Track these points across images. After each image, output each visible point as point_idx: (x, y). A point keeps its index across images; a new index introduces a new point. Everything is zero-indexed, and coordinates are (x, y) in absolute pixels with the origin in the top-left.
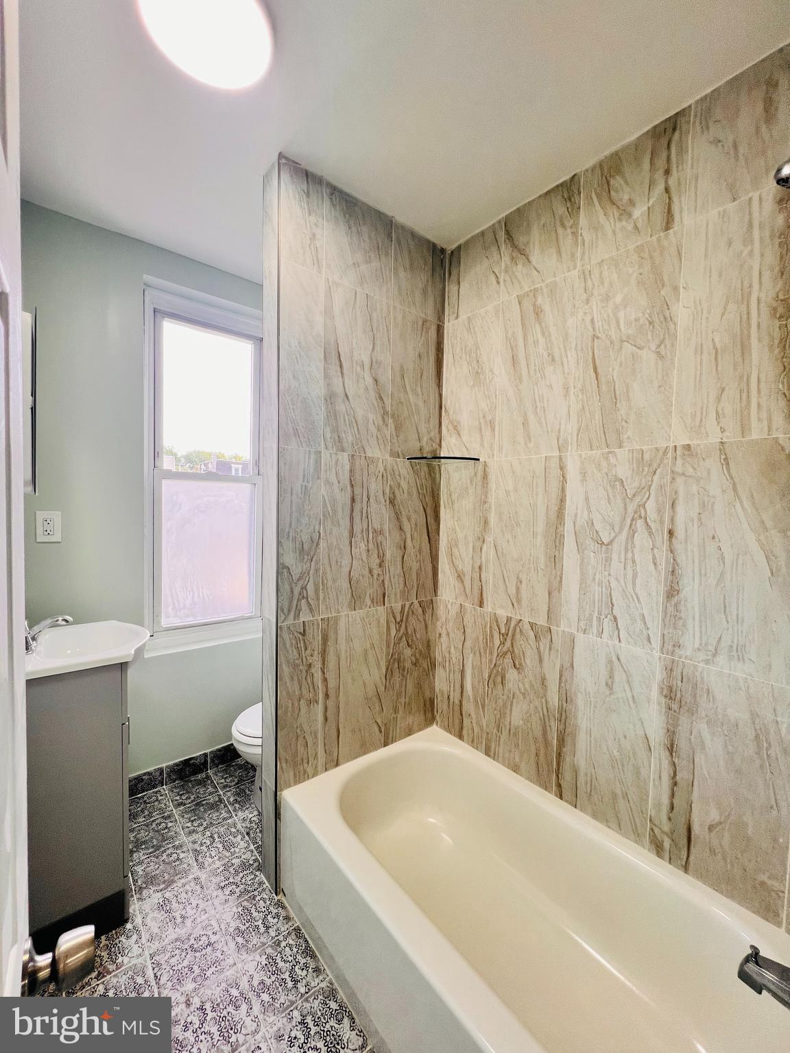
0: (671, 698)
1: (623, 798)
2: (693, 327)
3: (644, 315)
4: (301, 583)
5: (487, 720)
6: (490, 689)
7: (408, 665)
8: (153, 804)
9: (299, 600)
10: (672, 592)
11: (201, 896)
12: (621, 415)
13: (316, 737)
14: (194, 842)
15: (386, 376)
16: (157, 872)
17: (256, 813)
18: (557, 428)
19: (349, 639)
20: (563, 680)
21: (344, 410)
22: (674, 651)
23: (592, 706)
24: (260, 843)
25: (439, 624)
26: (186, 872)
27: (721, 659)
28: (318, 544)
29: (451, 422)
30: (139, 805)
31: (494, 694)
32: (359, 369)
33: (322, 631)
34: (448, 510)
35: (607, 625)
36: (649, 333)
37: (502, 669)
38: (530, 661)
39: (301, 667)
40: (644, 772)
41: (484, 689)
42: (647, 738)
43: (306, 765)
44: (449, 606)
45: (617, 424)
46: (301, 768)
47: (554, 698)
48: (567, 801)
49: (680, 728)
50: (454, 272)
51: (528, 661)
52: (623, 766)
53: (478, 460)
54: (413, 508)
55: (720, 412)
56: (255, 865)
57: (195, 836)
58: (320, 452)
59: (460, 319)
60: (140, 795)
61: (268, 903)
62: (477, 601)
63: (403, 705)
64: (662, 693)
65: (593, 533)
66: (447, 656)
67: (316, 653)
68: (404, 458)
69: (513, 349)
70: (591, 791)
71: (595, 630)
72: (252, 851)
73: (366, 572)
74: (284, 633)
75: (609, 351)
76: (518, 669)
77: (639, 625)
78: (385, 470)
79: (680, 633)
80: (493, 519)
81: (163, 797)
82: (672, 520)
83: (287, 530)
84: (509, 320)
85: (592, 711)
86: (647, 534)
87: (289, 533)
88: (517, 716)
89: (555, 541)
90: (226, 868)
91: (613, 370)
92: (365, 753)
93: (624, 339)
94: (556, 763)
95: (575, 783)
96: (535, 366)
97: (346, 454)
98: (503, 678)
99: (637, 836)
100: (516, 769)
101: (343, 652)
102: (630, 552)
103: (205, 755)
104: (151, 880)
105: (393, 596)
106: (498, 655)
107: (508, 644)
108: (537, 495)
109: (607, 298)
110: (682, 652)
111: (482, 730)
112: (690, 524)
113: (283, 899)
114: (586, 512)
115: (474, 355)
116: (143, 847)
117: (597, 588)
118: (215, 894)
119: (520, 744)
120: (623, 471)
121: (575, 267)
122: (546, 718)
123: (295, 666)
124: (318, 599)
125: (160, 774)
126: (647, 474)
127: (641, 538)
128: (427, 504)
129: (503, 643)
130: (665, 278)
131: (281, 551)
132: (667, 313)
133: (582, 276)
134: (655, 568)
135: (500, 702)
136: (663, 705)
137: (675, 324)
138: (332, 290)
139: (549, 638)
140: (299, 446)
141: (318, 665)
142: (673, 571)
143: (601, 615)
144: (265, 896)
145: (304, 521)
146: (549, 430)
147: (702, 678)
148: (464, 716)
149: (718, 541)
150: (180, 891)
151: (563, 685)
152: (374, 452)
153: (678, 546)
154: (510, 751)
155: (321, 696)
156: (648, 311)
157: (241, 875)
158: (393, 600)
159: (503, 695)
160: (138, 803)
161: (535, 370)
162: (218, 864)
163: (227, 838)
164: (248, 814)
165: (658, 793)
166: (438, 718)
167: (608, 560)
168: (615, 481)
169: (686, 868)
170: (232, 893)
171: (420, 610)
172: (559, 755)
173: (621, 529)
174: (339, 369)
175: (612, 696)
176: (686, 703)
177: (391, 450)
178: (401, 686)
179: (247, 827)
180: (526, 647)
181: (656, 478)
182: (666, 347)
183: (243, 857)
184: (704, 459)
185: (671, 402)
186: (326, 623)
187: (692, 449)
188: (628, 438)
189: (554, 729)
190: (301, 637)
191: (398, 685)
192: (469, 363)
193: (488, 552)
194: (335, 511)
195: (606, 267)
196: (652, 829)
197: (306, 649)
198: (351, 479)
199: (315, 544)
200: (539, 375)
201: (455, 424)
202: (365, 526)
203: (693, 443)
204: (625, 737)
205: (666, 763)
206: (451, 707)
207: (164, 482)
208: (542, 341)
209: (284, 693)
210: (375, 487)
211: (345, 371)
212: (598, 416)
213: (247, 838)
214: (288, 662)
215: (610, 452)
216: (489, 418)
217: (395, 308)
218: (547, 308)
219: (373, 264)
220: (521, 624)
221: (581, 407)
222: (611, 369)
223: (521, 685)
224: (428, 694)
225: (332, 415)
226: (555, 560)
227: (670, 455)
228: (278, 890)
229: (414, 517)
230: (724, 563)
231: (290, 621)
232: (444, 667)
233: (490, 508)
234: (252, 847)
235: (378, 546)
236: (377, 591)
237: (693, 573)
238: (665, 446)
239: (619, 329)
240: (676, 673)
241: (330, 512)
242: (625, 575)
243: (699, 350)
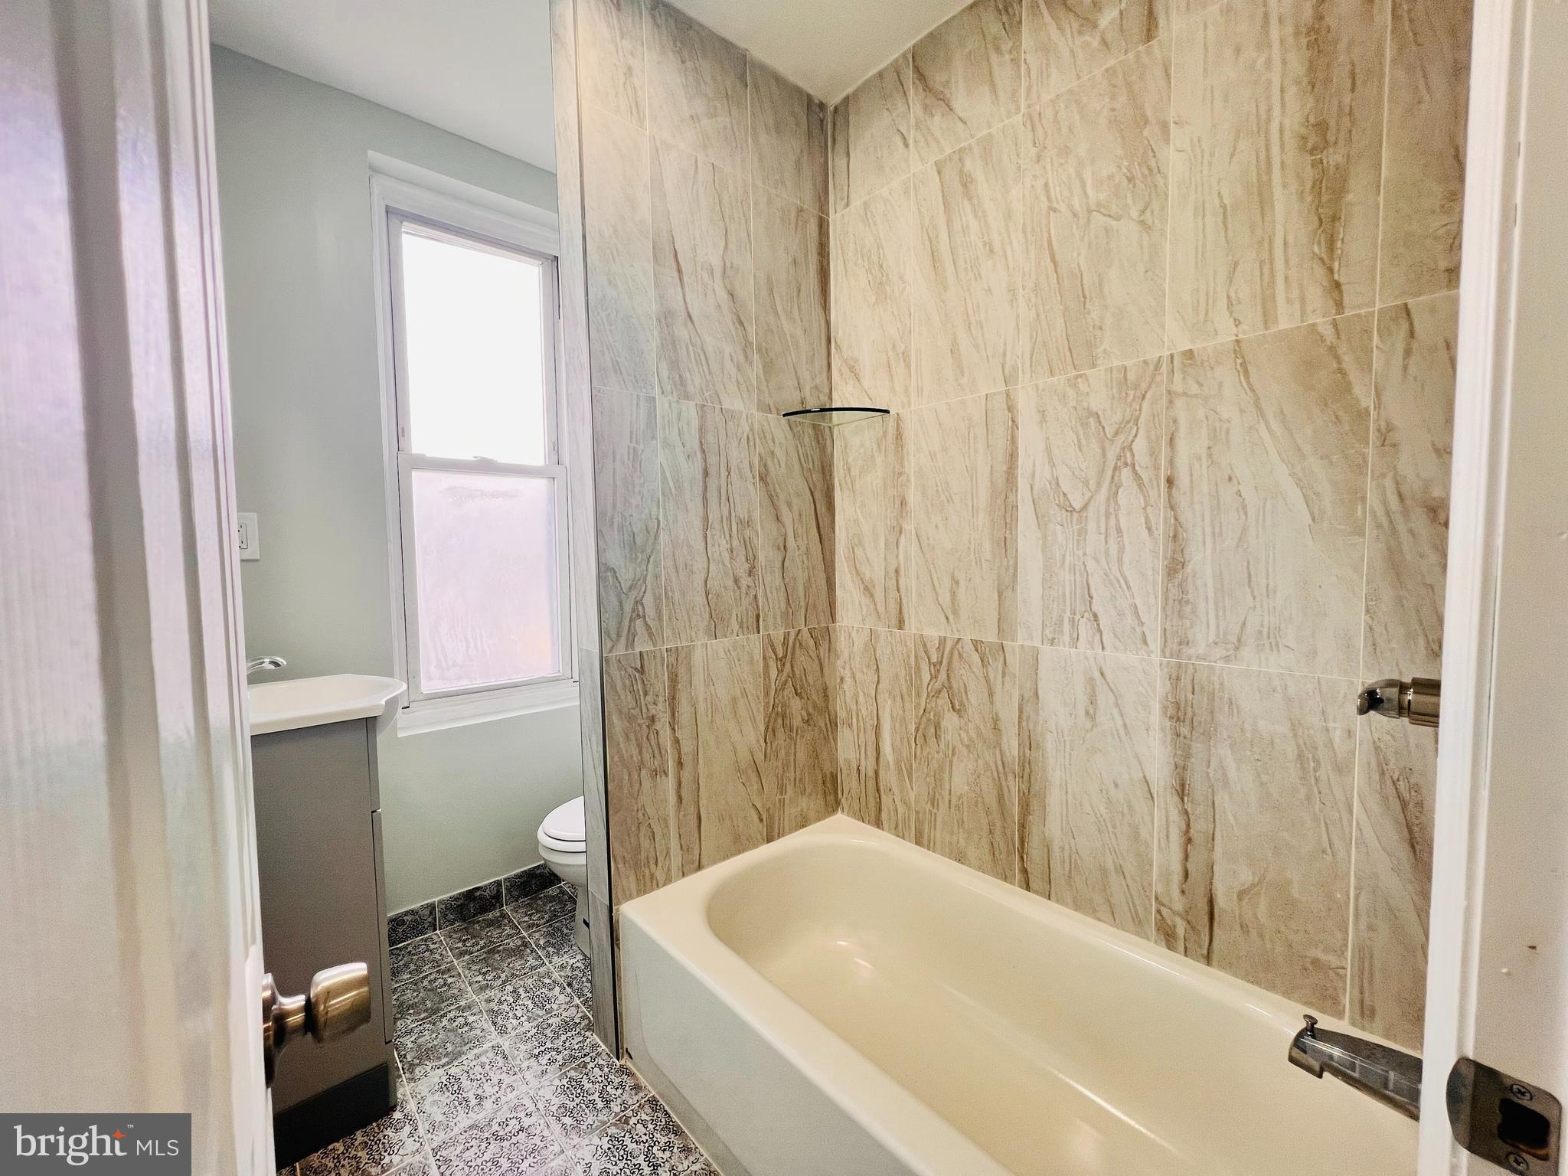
0: (1178, 719)
1: (1117, 872)
2: (1190, 179)
3: (1121, 169)
4: (634, 593)
5: (916, 792)
6: (919, 746)
7: (797, 722)
8: (421, 955)
9: (631, 620)
10: (1175, 566)
11: (504, 1069)
12: (1092, 319)
13: (667, 826)
14: (489, 1001)
15: (747, 291)
16: (435, 1043)
17: (579, 957)
18: (1002, 350)
19: (709, 681)
20: (1024, 717)
21: (687, 337)
22: (1179, 651)
23: (1068, 747)
24: (589, 995)
25: (839, 663)
26: (478, 1041)
27: (1247, 652)
28: (656, 538)
29: (845, 361)
30: (400, 958)
31: (925, 753)
32: (706, 276)
33: (668, 666)
34: (846, 492)
35: (1085, 628)
36: (1129, 195)
37: (935, 715)
38: (975, 698)
39: (640, 721)
40: (1144, 833)
41: (910, 748)
42: (1146, 781)
43: (652, 866)
44: (854, 634)
45: (1088, 334)
46: (647, 872)
47: (1012, 747)
48: (1036, 892)
49: (1193, 760)
50: (840, 138)
51: (973, 700)
52: (1114, 827)
53: (887, 412)
54: (794, 487)
55: (1233, 295)
56: (583, 1025)
57: (489, 993)
58: (654, 398)
59: (852, 207)
60: (401, 945)
61: (606, 1070)
62: (894, 621)
63: (793, 781)
64: (1165, 714)
65: (1059, 497)
66: (854, 708)
67: (661, 699)
68: (778, 414)
69: (932, 242)
70: (1070, 872)
71: (1067, 638)
72: (578, 1006)
73: (730, 583)
74: (612, 667)
75: (1072, 228)
76: (958, 712)
77: (1130, 620)
78: (752, 429)
79: (1188, 625)
80: (913, 497)
81: (437, 946)
82: (1171, 462)
83: (609, 514)
84: (925, 200)
85: (1067, 756)
86: (1135, 487)
87: (612, 518)
88: (959, 781)
89: (1004, 516)
90: (540, 1030)
91: (1079, 254)
92: (739, 852)
93: (1094, 208)
94: (1019, 837)
95: (1046, 865)
96: (966, 263)
97: (692, 404)
98: (937, 727)
99: (1137, 925)
100: (960, 858)
101: (701, 699)
102: (1113, 517)
103: (498, 883)
104: (426, 1054)
105: (770, 620)
106: (928, 696)
107: (943, 676)
108: (976, 451)
109: (1065, 151)
110: (1192, 651)
111: (909, 808)
112: (1197, 465)
113: (629, 1064)
114: (1047, 468)
115: (875, 258)
116: (411, 1011)
117: (1067, 577)
118: (525, 1064)
119: (965, 819)
120: (1098, 401)
121: (1018, 109)
122: (1002, 776)
123: (631, 719)
124: (660, 619)
125: (431, 913)
126: (1133, 400)
127: (1129, 496)
128: (814, 484)
129: (933, 677)
130: (1149, 113)
131: (602, 545)
132: (1153, 163)
133: (1029, 122)
134: (1150, 535)
135: (935, 764)
136: (1168, 732)
137: (1165, 178)
138: (660, 153)
139: (1002, 659)
140: (622, 389)
141: (664, 719)
142: (1175, 536)
143: (1075, 614)
144: (601, 1062)
145: (635, 500)
146: (990, 355)
147: (1222, 684)
148: (882, 792)
149: (1236, 483)
150: (471, 1065)
151: (1024, 724)
152: (734, 402)
153: (1181, 498)
154: (952, 833)
155: (671, 764)
156: (1126, 163)
157: (563, 1038)
158: (771, 628)
159: (938, 752)
160: (399, 955)
161: (966, 269)
162: (527, 1026)
163: (538, 993)
164: (568, 960)
165: (1165, 857)
166: (843, 801)
167: (1082, 533)
168: (1088, 417)
169: (1208, 959)
170: (551, 1061)
171: (811, 642)
172: (1023, 826)
173: (1099, 485)
174: (676, 274)
175: (1095, 730)
176: (1201, 722)
177: (759, 400)
178: (787, 754)
179: (567, 976)
180: (969, 676)
181: (1146, 405)
182: (1152, 212)
183: (564, 1014)
184: (1212, 368)
185: (1163, 292)
186: (674, 656)
187: (1196, 354)
188: (1105, 351)
189: (1015, 790)
190: (637, 675)
191: (783, 752)
192: (868, 271)
193: (909, 546)
194: (679, 488)
195: (1063, 106)
196: (1159, 912)
197: (646, 694)
198: (701, 442)
199: (652, 537)
200: (971, 275)
201: (852, 364)
202: (726, 513)
203: (1195, 347)
204: (1116, 785)
205: (1175, 815)
206: (862, 782)
207: (414, 474)
208: (974, 224)
209: (616, 758)
210: (737, 454)
211: (685, 279)
212: (1060, 323)
213: (568, 990)
214: (621, 712)
215: (1081, 376)
216: (901, 348)
217: (755, 186)
218: (979, 176)
219: (719, 119)
220: (959, 646)
221: (1035, 316)
222: (1075, 255)
223: (964, 735)
224: (827, 767)
225: (670, 343)
226: (1005, 544)
227: (1164, 369)
228: (621, 1051)
229: (795, 501)
230: (1246, 514)
231: (621, 650)
232: (850, 726)
233: (908, 480)
234: (577, 1001)
235: (746, 543)
236: (747, 610)
237: (1204, 533)
238: (1158, 356)
239: (1085, 194)
240: (1186, 681)
241: (673, 490)
242: (1107, 552)
243: (1200, 210)
